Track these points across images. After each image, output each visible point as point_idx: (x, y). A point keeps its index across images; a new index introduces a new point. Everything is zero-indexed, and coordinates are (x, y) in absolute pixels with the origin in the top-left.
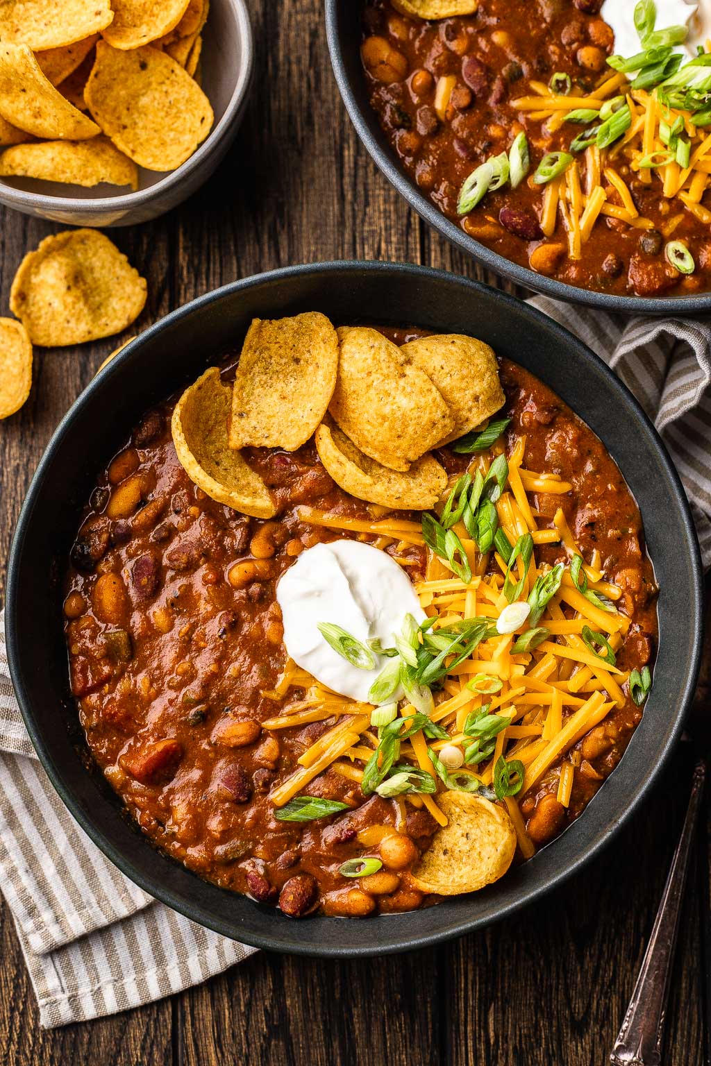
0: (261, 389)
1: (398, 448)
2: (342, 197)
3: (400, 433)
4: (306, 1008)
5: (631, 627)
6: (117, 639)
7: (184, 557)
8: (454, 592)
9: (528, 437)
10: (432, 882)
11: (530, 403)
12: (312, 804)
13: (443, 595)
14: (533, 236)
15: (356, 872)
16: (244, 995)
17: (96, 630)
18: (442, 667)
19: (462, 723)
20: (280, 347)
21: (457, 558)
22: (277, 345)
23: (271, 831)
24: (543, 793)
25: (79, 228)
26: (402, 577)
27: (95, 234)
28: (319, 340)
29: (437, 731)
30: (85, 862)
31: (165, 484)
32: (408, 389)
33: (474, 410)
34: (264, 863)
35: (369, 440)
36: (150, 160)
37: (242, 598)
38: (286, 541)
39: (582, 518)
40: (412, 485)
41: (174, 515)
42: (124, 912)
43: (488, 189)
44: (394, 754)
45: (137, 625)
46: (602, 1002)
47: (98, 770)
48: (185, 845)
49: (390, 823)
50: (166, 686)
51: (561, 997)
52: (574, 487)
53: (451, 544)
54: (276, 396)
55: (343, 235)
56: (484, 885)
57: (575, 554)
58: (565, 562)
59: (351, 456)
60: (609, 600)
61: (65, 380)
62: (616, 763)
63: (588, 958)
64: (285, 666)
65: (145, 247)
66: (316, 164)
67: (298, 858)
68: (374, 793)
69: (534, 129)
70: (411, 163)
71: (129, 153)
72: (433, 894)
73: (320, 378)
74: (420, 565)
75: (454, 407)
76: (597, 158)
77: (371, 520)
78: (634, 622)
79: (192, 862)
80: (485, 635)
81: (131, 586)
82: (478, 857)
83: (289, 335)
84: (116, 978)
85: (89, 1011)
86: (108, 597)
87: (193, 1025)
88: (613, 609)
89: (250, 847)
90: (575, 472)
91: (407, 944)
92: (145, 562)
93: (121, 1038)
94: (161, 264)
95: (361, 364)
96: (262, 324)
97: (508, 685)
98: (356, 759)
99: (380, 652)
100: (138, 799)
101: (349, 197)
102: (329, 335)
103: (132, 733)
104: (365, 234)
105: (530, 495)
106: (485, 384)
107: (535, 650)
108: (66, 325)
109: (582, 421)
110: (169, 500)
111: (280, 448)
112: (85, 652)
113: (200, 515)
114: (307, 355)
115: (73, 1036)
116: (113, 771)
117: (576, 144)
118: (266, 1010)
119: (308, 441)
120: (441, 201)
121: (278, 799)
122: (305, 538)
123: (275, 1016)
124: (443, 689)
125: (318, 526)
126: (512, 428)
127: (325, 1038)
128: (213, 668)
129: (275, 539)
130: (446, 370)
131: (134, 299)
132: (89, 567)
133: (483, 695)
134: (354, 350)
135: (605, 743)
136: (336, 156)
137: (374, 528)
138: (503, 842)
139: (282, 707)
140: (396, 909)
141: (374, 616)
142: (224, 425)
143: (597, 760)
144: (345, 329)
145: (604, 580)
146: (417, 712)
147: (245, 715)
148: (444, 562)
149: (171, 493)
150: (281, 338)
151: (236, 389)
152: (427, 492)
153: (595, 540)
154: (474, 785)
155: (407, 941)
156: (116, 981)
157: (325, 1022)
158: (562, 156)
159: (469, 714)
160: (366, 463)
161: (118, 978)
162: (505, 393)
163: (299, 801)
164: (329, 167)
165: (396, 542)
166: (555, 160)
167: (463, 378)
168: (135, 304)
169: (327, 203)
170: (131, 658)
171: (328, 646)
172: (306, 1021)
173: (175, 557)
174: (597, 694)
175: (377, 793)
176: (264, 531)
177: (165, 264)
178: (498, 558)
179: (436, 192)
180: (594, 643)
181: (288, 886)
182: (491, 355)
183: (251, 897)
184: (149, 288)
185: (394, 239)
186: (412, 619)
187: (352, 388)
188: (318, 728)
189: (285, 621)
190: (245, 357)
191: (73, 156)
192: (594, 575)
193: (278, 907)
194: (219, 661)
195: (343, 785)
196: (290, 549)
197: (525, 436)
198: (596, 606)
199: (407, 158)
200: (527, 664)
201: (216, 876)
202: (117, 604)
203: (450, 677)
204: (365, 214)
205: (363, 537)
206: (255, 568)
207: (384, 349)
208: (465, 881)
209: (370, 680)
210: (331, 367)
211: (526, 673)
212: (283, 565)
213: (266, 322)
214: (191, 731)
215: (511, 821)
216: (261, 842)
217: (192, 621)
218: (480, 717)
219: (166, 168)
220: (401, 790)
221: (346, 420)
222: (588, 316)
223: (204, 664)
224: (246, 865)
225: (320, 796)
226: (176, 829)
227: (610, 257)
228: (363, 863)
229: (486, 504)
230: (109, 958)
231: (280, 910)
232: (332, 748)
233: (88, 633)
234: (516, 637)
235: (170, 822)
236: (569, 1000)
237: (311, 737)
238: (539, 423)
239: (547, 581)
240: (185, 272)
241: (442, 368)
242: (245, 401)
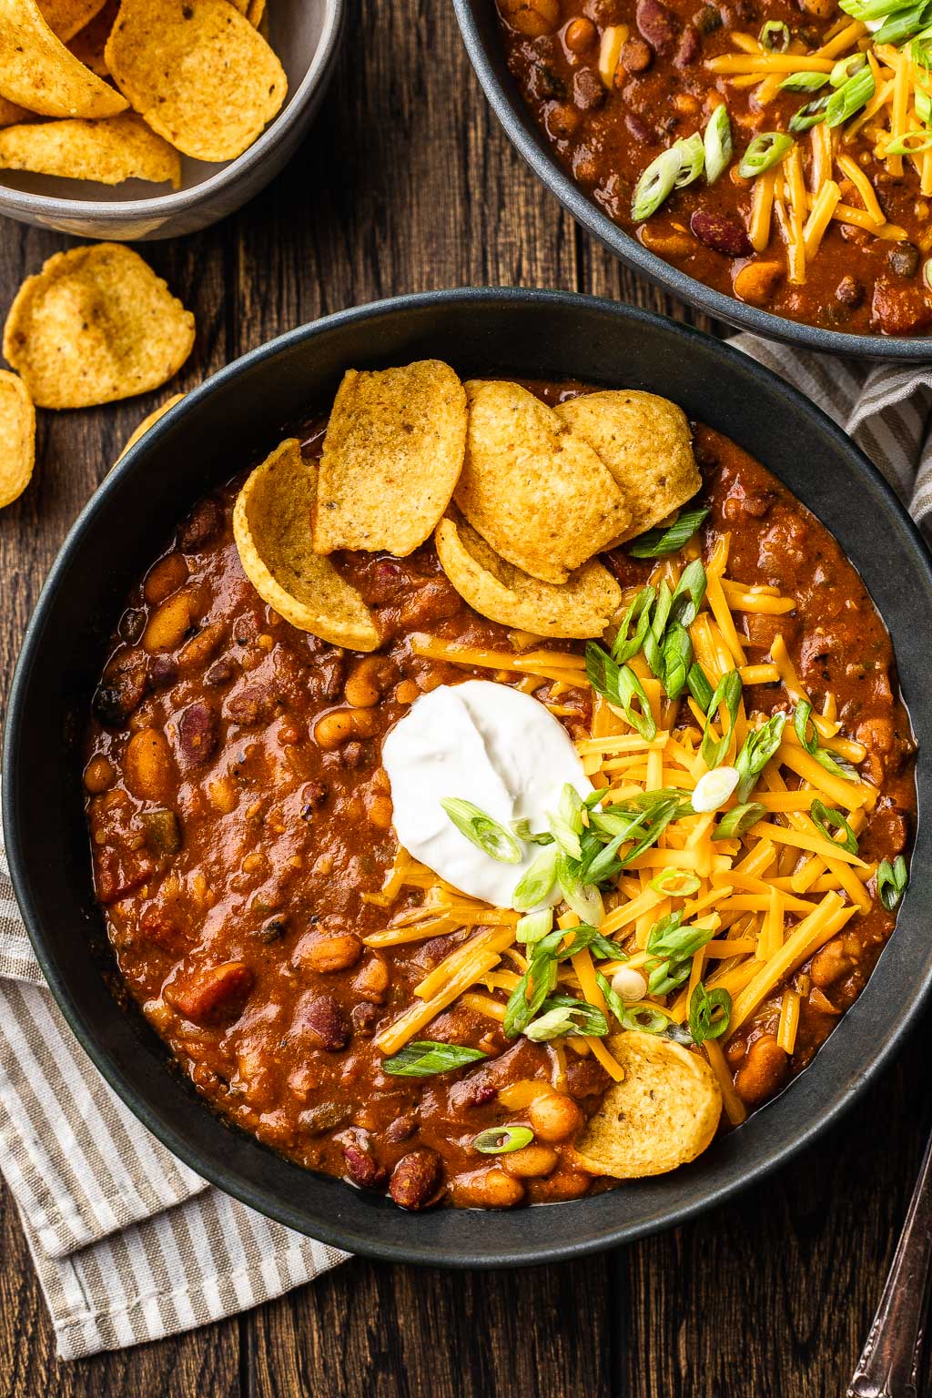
0: (358, 469)
1: (552, 551)
2: (467, 197)
3: (554, 531)
4: (425, 1329)
5: (879, 800)
6: (159, 822)
7: (253, 705)
8: (631, 753)
9: (734, 533)
10: (603, 1158)
11: (736, 486)
12: (435, 1053)
13: (616, 757)
14: (739, 251)
15: (496, 1146)
16: (340, 1311)
17: (129, 810)
18: (617, 859)
19: (644, 936)
20: (385, 409)
21: (636, 705)
22: (380, 407)
23: (378, 1090)
24: (757, 1033)
25: (99, 242)
26: (557, 733)
27: (122, 250)
28: (439, 400)
29: (608, 948)
30: (116, 1129)
31: (225, 603)
32: (567, 469)
33: (659, 497)
34: (368, 1135)
35: (512, 539)
36: (198, 146)
37: (334, 763)
38: (395, 683)
39: (810, 648)
40: (571, 602)
41: (237, 646)
42: (171, 1198)
43: (675, 185)
44: (549, 982)
45: (187, 803)
46: (836, 1318)
47: (134, 1006)
48: (257, 1110)
49: (544, 1078)
50: (228, 887)
51: (779, 1311)
52: (798, 605)
53: (626, 685)
54: (378, 480)
55: (468, 250)
56: (676, 1165)
57: (801, 699)
58: (787, 710)
59: (485, 562)
60: (847, 762)
61: (82, 455)
62: (859, 992)
63: (816, 1257)
64: (395, 858)
65: (191, 268)
66: (429, 150)
67: (416, 1127)
68: (521, 1036)
69: (738, 101)
70: (566, 149)
71: (168, 137)
72: (605, 1176)
73: (441, 453)
74: (583, 716)
75: (630, 493)
76: (828, 140)
77: (514, 652)
78: (883, 794)
79: (267, 1135)
80: (676, 813)
81: (177, 747)
82: (667, 1124)
83: (397, 392)
84: (162, 1290)
85: (125, 1336)
86: (146, 762)
87: (268, 1353)
88: (854, 776)
89: (349, 1112)
90: (799, 583)
91: (570, 1249)
92: (198, 714)
93: (170, 1372)
94: (214, 289)
95: (499, 433)
96: (359, 376)
97: (708, 884)
98: (495, 988)
99: (529, 838)
100: (192, 1047)
101: (477, 195)
102: (453, 393)
103: (181, 954)
104: (500, 248)
105: (737, 616)
106: (674, 461)
107: (746, 834)
108: (82, 378)
109: (808, 512)
110: (231, 625)
111: (385, 552)
112: (115, 840)
113: (274, 646)
114: (423, 421)
115: (103, 1369)
116: (155, 1006)
117: (798, 122)
118: (370, 1332)
119: (425, 543)
120: (609, 202)
121: (388, 1045)
122: (422, 679)
123: (383, 1340)
124: (617, 890)
125: (440, 661)
126: (712, 522)
127: (452, 1370)
128: (295, 861)
129: (379, 680)
130: (619, 441)
131: (177, 342)
132: (119, 720)
133: (672, 898)
134: (489, 413)
135: (843, 963)
136: (457, 139)
137: (518, 663)
138: (704, 1106)
139: (392, 916)
140: (552, 1197)
141: (520, 787)
142: (307, 518)
143: (832, 988)
144: (476, 383)
145: (842, 735)
146: (581, 922)
147: (340, 928)
148: (615, 710)
149: (232, 616)
150: (386, 396)
151: (323, 470)
152: (592, 612)
153: (829, 680)
154: (661, 1024)
155: (570, 1245)
156: (161, 1293)
157: (451, 1349)
158: (778, 138)
159: (655, 925)
160: (507, 572)
161: (165, 1289)
162: (701, 472)
163: (418, 1048)
164: (448, 155)
165: (549, 682)
166: (767, 145)
167: (643, 453)
168: (178, 348)
169: (446, 205)
170: (180, 848)
171: (454, 828)
172: (426, 1347)
173: (238, 706)
174: (832, 895)
175: (525, 1036)
176: (364, 669)
177: (220, 292)
178: (692, 704)
179: (602, 190)
180: (827, 824)
181: (402, 1167)
182: (681, 419)
183: (347, 1180)
184: (198, 326)
185: (540, 255)
186: (573, 791)
187: (487, 467)
188: (443, 945)
189: (392, 796)
190: (335, 424)
191: (89, 141)
192: (827, 728)
193: (388, 1195)
194: (302, 852)
195: (478, 1025)
196: (401, 692)
197: (729, 534)
198: (830, 772)
199: (560, 141)
200: (735, 853)
201: (301, 1152)
202: (159, 772)
203: (627, 873)
204: (499, 220)
205: (502, 677)
206: (352, 720)
207: (531, 412)
208: (649, 1157)
209: (515, 877)
210: (456, 438)
211: (733, 867)
212: (391, 717)
213: (365, 374)
214: (264, 950)
215: (715, 1076)
216: (364, 1104)
217: (264, 796)
218: (669, 929)
219: (221, 158)
220: (560, 1032)
221: (477, 513)
222: (813, 363)
223: (282, 856)
224: (343, 1138)
225: (446, 1041)
226: (244, 1087)
227: (846, 280)
228: (506, 1134)
229: (676, 629)
230: (151, 1262)
231: (391, 1200)
232: (462, 973)
233: (118, 814)
234: (719, 817)
235: (237, 1078)
236: (789, 1316)
237: (433, 958)
238: (749, 514)
239: (762, 738)
240: (248, 303)
241: (614, 439)
242: (336, 485)
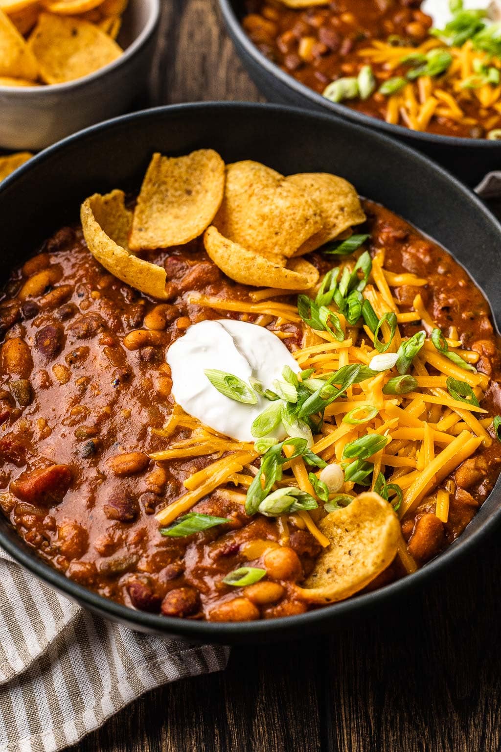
0: (158, 214)
1: (276, 244)
3: (277, 230)
5: (490, 383)
7: (85, 326)
8: (328, 352)
9: (386, 250)
11: (387, 227)
13: (318, 355)
15: (240, 581)
19: (339, 450)
20: (176, 181)
22: (173, 179)
23: (155, 546)
24: (421, 515)
26: (282, 347)
28: (208, 172)
29: (317, 459)
33: (340, 217)
34: (147, 574)
38: (176, 318)
41: (77, 297)
44: (277, 475)
45: (37, 378)
48: (69, 558)
49: (274, 539)
50: (60, 425)
52: (429, 282)
53: (324, 314)
54: (170, 218)
57: (435, 330)
60: (468, 362)
64: (173, 410)
67: (181, 572)
68: (257, 512)
74: (297, 337)
77: (252, 302)
78: (493, 379)
80: (359, 374)
81: (34, 348)
82: (361, 566)
83: (183, 169)
86: (13, 354)
88: (473, 369)
89: (134, 560)
90: (429, 272)
92: (50, 330)
95: (243, 181)
96: (161, 158)
98: (239, 484)
99: (262, 394)
100: (26, 519)
103: (24, 463)
105: (392, 289)
106: (349, 200)
107: (405, 394)
109: (430, 238)
110: (74, 287)
113: (101, 297)
114: (198, 186)
116: (3, 494)
121: (163, 517)
122: (193, 318)
124: (321, 430)
126: (373, 242)
128: (106, 409)
129: (166, 315)
130: (316, 186)
133: (359, 425)
134: (238, 173)
135: (476, 473)
137: (253, 308)
139: (169, 443)
141: (256, 365)
143: (471, 487)
144: (231, 165)
145: (463, 347)
147: (134, 448)
148: (318, 332)
150: (176, 172)
151: (136, 213)
153: (452, 320)
165: (274, 319)
167: (330, 193)
170: (29, 403)
171: (214, 390)
173: (76, 326)
174: (465, 433)
175: (260, 512)
176: (157, 308)
178: (366, 328)
180: (459, 394)
187: (236, 204)
188: (202, 461)
189: (173, 377)
190: (146, 188)
192: (452, 343)
194: (111, 405)
195: (227, 507)
196: (180, 322)
198: (457, 364)
200: (399, 404)
202: (21, 360)
203: (327, 422)
205: (245, 317)
207: (263, 170)
209: (253, 416)
210: (218, 188)
212: (173, 336)
213: (165, 158)
214: (81, 462)
216: (145, 556)
217: (88, 374)
224: (128, 578)
226: (60, 544)
228: (247, 572)
229: (354, 292)
231: (163, 611)
232: (216, 475)
237: (197, 467)
238: (395, 238)
241: (312, 185)
242: (144, 221)
